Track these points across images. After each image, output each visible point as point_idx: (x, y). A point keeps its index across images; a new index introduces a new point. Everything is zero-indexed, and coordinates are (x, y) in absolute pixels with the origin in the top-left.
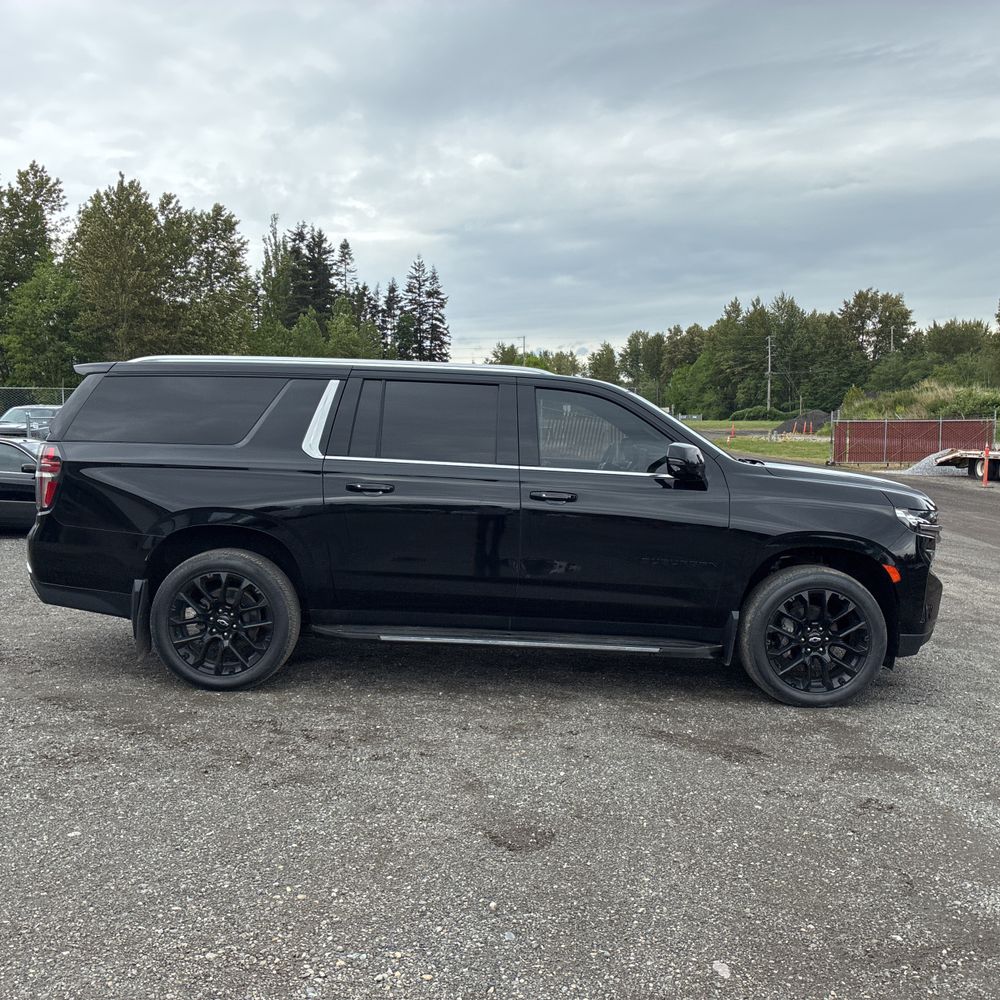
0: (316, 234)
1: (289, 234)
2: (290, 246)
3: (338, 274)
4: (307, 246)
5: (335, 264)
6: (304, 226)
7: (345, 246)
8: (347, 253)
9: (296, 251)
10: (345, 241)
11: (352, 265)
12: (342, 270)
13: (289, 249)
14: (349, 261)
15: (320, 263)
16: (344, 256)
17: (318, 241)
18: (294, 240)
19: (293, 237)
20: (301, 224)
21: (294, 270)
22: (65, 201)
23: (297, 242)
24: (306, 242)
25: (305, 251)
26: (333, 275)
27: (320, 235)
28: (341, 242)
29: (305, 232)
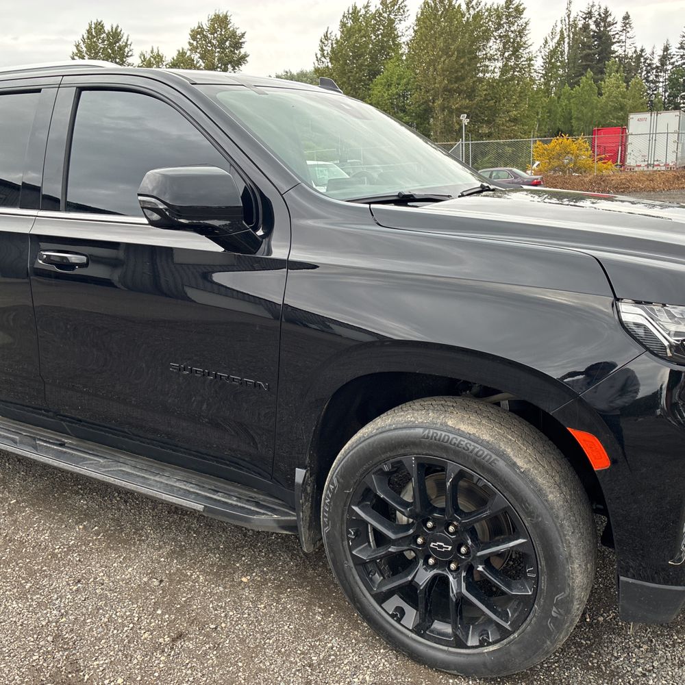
0: (602, 11)
1: (581, 14)
2: (580, 24)
3: (619, 42)
4: (595, 22)
5: (617, 33)
6: (593, 6)
7: (627, 18)
8: (628, 23)
9: (586, 27)
10: (627, 13)
11: (631, 32)
12: (623, 38)
13: (580, 26)
14: (629, 30)
15: (604, 34)
16: (625, 26)
17: (604, 18)
18: (585, 19)
19: (584, 16)
20: (591, 4)
21: (583, 43)
22: (408, 13)
23: (587, 19)
24: (594, 19)
25: (593, 27)
26: (615, 43)
27: (606, 11)
28: (624, 14)
29: (593, 11)
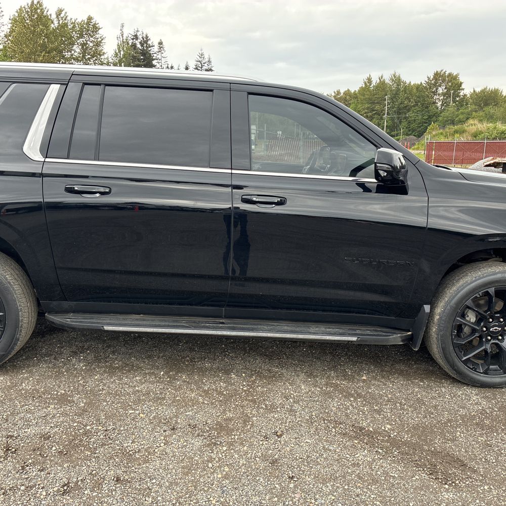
0: (144, 36)
1: (130, 36)
2: (130, 42)
3: (157, 59)
4: (140, 43)
5: (155, 53)
6: (138, 31)
7: (160, 43)
8: (162, 47)
9: (134, 45)
10: (161, 40)
11: (164, 54)
12: (159, 57)
13: (130, 44)
14: (163, 52)
15: (147, 52)
16: (160, 49)
17: (145, 41)
18: (133, 39)
19: (132, 37)
20: (136, 30)
21: (133, 57)
23: (134, 40)
24: (139, 41)
25: (139, 46)
26: (155, 59)
27: (147, 37)
28: (159, 41)
29: (138, 35)
